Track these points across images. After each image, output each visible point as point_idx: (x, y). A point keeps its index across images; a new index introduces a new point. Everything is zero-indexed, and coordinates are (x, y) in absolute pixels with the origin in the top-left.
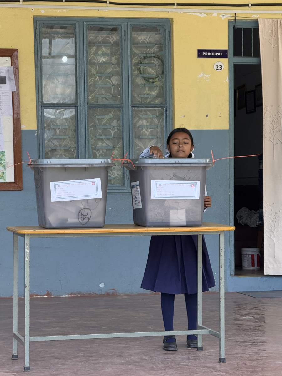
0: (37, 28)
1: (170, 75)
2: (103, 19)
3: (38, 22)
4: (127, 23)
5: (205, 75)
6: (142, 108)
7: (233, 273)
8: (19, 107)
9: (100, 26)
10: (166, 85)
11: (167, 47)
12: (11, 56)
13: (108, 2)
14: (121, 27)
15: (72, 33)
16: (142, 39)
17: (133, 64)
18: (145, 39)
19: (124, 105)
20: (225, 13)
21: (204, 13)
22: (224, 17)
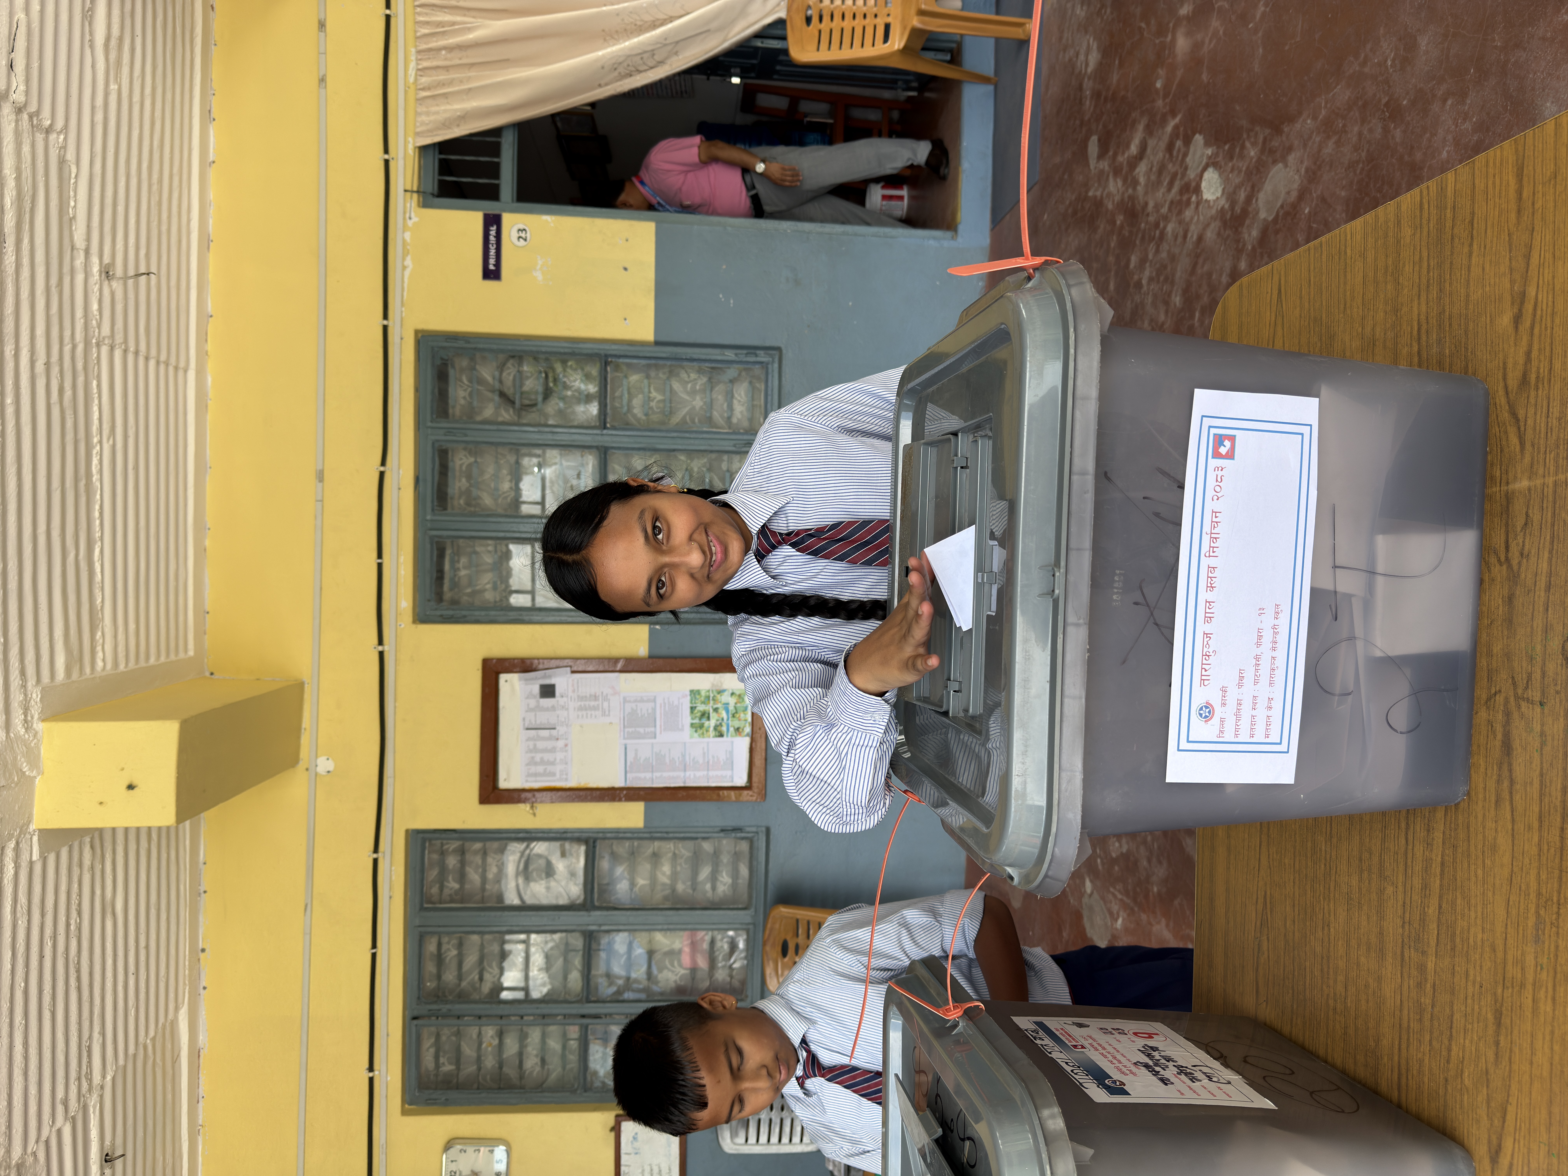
0: (441, 616)
1: (539, 343)
2: (421, 478)
3: (427, 613)
4: (429, 431)
5: (539, 267)
6: (609, 407)
7: (949, 234)
8: (601, 659)
9: (436, 485)
10: (561, 353)
11: (481, 346)
12: (497, 674)
13: (382, 469)
14: (438, 441)
15: (452, 542)
16: (464, 398)
17: (516, 418)
18: (465, 390)
19: (601, 444)
20: (405, 213)
21: (404, 259)
22: (413, 215)
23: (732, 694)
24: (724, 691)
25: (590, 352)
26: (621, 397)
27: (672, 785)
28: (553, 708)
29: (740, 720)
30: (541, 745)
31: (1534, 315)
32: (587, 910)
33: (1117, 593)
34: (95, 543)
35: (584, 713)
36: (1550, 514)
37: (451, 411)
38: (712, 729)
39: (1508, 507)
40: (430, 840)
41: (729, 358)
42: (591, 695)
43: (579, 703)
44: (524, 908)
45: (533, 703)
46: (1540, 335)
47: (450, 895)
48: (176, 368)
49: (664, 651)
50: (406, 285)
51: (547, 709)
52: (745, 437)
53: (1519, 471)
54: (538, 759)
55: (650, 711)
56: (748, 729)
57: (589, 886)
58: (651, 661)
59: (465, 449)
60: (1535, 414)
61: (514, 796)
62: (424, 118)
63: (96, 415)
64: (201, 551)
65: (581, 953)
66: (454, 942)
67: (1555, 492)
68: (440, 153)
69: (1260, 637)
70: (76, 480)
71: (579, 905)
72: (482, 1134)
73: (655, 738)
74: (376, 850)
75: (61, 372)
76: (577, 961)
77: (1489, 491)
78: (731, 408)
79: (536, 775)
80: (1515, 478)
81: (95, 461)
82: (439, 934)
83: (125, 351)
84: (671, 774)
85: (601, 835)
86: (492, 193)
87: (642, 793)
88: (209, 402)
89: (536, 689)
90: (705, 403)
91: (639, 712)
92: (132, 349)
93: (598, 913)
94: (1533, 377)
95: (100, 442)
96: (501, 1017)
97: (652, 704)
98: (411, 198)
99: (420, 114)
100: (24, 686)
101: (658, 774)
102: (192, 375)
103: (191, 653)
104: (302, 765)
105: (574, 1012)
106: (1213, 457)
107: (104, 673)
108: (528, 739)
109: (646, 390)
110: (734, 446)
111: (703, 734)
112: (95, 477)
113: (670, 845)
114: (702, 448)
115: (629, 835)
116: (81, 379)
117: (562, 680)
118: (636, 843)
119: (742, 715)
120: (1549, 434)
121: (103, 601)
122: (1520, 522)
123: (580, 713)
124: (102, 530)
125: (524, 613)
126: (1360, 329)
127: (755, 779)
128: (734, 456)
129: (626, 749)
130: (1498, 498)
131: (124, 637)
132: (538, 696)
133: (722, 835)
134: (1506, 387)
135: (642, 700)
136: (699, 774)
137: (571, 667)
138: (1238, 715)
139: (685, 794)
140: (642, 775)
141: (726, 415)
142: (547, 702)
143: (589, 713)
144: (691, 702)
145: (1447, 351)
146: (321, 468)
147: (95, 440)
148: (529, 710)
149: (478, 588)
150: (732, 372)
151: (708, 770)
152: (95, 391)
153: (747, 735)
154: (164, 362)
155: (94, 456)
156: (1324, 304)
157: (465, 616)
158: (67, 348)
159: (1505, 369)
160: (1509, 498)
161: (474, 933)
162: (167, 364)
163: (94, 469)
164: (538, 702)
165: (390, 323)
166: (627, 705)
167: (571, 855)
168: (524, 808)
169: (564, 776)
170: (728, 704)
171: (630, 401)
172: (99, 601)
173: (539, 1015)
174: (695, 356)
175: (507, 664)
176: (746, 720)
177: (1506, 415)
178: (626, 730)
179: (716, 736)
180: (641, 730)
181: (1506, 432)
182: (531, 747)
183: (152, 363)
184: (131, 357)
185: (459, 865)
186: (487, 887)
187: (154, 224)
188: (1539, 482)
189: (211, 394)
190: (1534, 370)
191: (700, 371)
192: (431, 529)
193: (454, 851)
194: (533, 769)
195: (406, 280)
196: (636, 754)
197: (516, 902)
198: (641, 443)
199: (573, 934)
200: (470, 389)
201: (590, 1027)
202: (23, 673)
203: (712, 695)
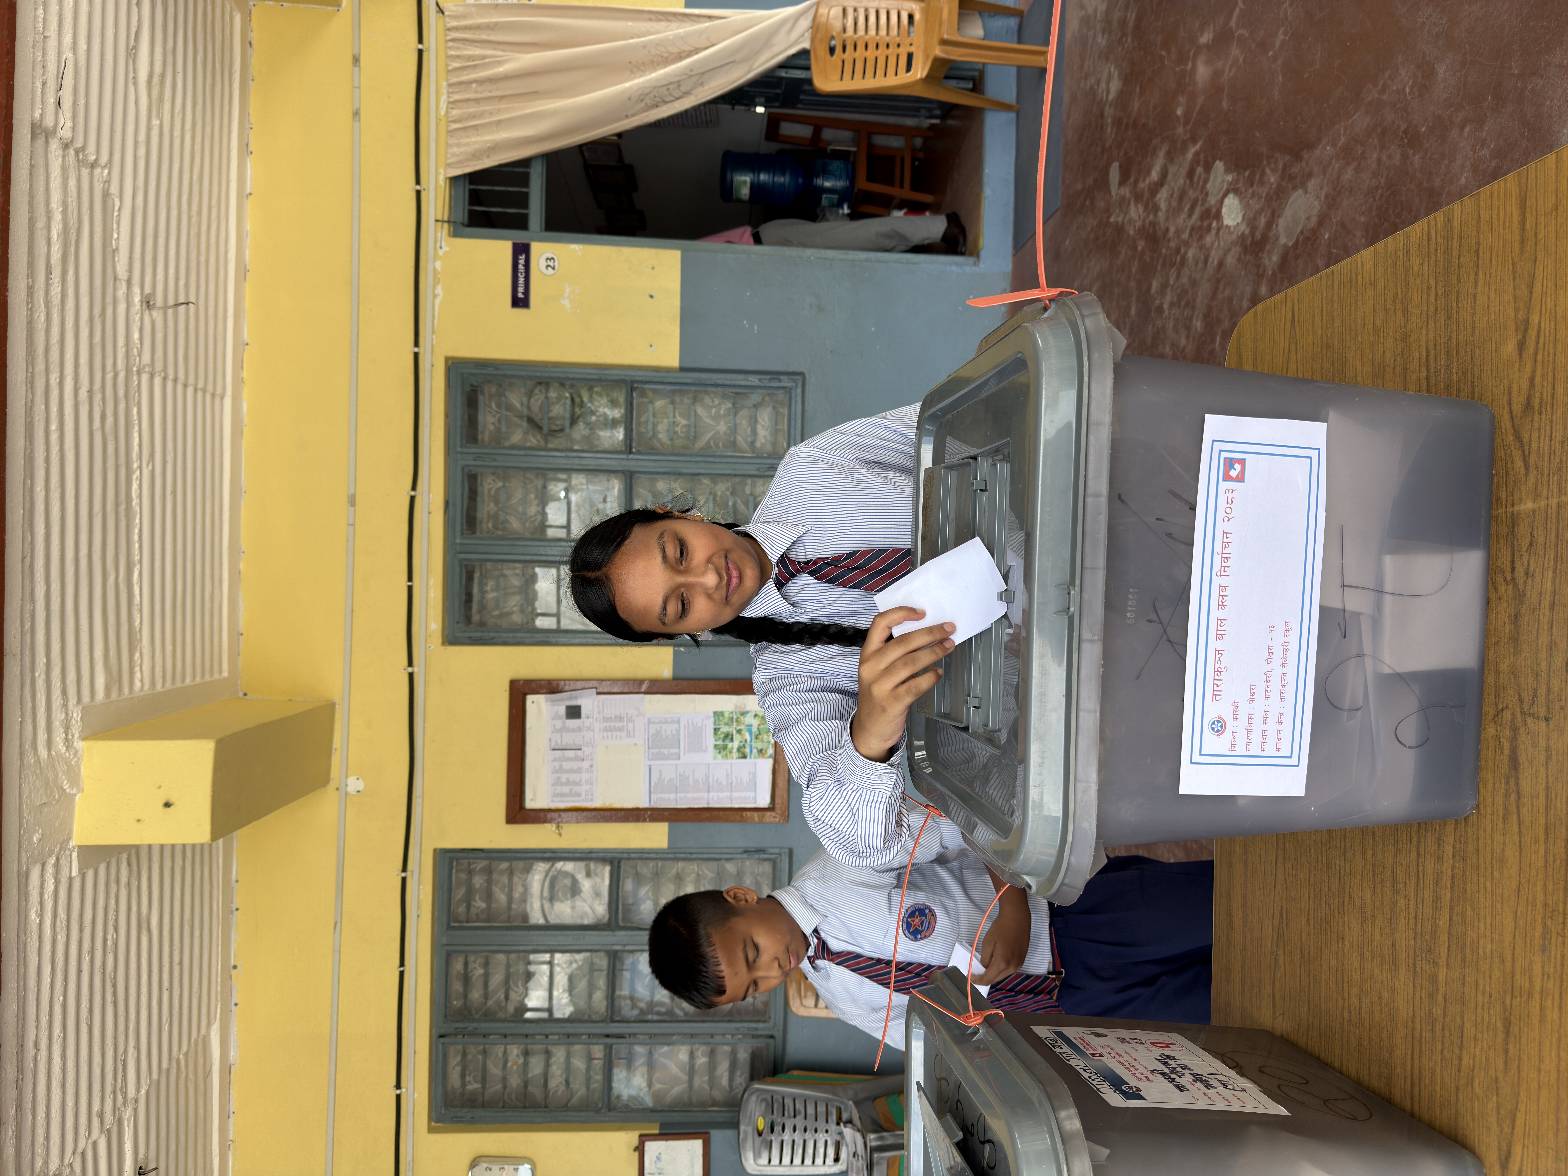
0: (470, 638)
1: (566, 369)
2: (450, 502)
3: (456, 635)
4: (459, 456)
5: (566, 295)
6: (634, 433)
7: (971, 260)
8: (626, 681)
9: (465, 509)
10: (587, 379)
11: (510, 373)
12: (525, 695)
13: (413, 493)
14: (467, 466)
15: (481, 565)
16: (493, 424)
17: (543, 443)
18: (494, 416)
19: (626, 469)
20: (435, 242)
21: (434, 288)
22: (443, 244)
23: (756, 716)
24: (747, 712)
25: (616, 378)
26: (646, 422)
27: (696, 806)
28: (579, 729)
29: (763, 741)
30: (566, 765)
31: (1538, 342)
32: (611, 930)
33: (1130, 611)
34: (135, 565)
35: (610, 734)
36: (1553, 534)
37: (480, 437)
38: (735, 750)
39: (1513, 528)
40: (457, 859)
41: (753, 384)
42: (616, 717)
43: (605, 724)
44: (548, 927)
45: (559, 724)
46: (1543, 362)
47: (477, 914)
48: (213, 395)
49: (688, 673)
50: (436, 313)
51: (573, 730)
52: (769, 461)
53: (1524, 494)
54: (564, 779)
55: (674, 732)
56: (771, 751)
57: (614, 907)
58: (675, 682)
59: (493, 474)
60: (1539, 437)
61: (540, 816)
62: (455, 150)
63: (136, 441)
64: (235, 574)
65: (605, 972)
66: (481, 960)
67: (1558, 513)
68: (470, 183)
69: (1270, 654)
70: (117, 505)
71: (604, 924)
72: (507, 1154)
73: (679, 759)
74: (404, 869)
75: (104, 399)
76: (602, 982)
77: (1495, 513)
78: (754, 432)
79: (561, 795)
80: (1520, 500)
81: (135, 486)
82: (466, 953)
83: (165, 379)
84: (695, 795)
85: (625, 855)
86: (521, 223)
87: (666, 813)
88: (245, 428)
89: (562, 711)
90: (729, 428)
91: (663, 732)
92: (171, 376)
93: (622, 933)
94: (1537, 401)
95: (140, 467)
96: (527, 1036)
97: (676, 726)
98: (442, 228)
99: (451, 146)
100: (65, 706)
101: (682, 795)
102: (228, 402)
103: (225, 674)
104: (332, 785)
105: (598, 1031)
106: (1224, 480)
107: (142, 694)
108: (554, 760)
109: (671, 415)
110: (758, 470)
111: (726, 755)
112: (135, 502)
113: (694, 866)
114: (726, 472)
115: (653, 856)
116: (122, 407)
117: (588, 702)
118: (660, 864)
119: (765, 737)
120: (1552, 457)
121: (141, 623)
122: (1525, 542)
123: (605, 734)
124: (140, 552)
125: (551, 635)
126: (1371, 356)
127: (778, 800)
128: (757, 479)
129: (650, 770)
130: (1504, 519)
131: (161, 658)
132: (564, 717)
133: (745, 856)
134: (1511, 411)
135: (666, 722)
136: (722, 795)
137: (596, 688)
138: (1249, 730)
139: (708, 815)
140: (666, 796)
141: (749, 439)
142: (573, 723)
143: (614, 734)
144: (715, 724)
145: (1454, 377)
146: (352, 492)
147: (135, 465)
148: (556, 731)
149: (505, 610)
150: (755, 397)
151: (731, 791)
152: (136, 418)
153: (770, 756)
154: (202, 389)
155: (134, 481)
156: (1336, 330)
157: (493, 638)
158: (109, 376)
159: (1510, 394)
160: (1514, 519)
161: (500, 952)
162: (204, 391)
163: (134, 493)
164: (564, 723)
165: (421, 350)
166: (651, 726)
167: (596, 874)
168: (550, 828)
169: (590, 797)
170: (751, 725)
171: (655, 426)
172: (137, 622)
173: (564, 1035)
174: (720, 382)
175: (534, 685)
176: (769, 742)
177: (1511, 439)
178: (651, 751)
179: (739, 758)
180: (666, 751)
181: (1511, 456)
182: (557, 767)
183: (190, 390)
184: (170, 384)
185: (486, 884)
186: (513, 906)
187: (193, 255)
188: (1543, 503)
189: (246, 420)
190: (1537, 395)
191: (724, 396)
192: (460, 553)
193: (480, 870)
194: (559, 790)
195: (437, 308)
196: (660, 775)
197: (541, 921)
198: (665, 467)
199: (598, 954)
200: (498, 415)
201: (614, 1047)
202: (64, 692)
203: (735, 717)
